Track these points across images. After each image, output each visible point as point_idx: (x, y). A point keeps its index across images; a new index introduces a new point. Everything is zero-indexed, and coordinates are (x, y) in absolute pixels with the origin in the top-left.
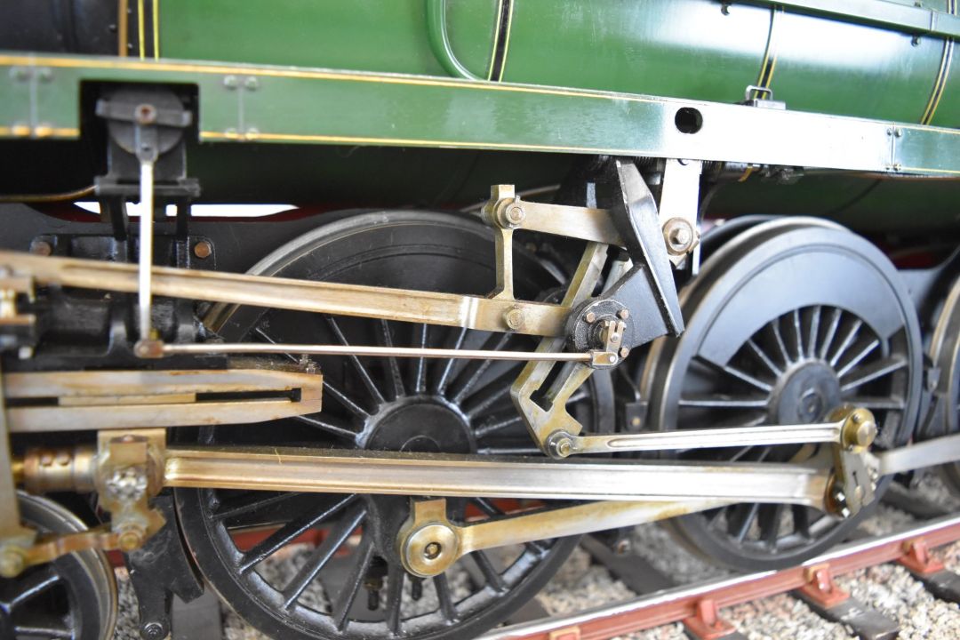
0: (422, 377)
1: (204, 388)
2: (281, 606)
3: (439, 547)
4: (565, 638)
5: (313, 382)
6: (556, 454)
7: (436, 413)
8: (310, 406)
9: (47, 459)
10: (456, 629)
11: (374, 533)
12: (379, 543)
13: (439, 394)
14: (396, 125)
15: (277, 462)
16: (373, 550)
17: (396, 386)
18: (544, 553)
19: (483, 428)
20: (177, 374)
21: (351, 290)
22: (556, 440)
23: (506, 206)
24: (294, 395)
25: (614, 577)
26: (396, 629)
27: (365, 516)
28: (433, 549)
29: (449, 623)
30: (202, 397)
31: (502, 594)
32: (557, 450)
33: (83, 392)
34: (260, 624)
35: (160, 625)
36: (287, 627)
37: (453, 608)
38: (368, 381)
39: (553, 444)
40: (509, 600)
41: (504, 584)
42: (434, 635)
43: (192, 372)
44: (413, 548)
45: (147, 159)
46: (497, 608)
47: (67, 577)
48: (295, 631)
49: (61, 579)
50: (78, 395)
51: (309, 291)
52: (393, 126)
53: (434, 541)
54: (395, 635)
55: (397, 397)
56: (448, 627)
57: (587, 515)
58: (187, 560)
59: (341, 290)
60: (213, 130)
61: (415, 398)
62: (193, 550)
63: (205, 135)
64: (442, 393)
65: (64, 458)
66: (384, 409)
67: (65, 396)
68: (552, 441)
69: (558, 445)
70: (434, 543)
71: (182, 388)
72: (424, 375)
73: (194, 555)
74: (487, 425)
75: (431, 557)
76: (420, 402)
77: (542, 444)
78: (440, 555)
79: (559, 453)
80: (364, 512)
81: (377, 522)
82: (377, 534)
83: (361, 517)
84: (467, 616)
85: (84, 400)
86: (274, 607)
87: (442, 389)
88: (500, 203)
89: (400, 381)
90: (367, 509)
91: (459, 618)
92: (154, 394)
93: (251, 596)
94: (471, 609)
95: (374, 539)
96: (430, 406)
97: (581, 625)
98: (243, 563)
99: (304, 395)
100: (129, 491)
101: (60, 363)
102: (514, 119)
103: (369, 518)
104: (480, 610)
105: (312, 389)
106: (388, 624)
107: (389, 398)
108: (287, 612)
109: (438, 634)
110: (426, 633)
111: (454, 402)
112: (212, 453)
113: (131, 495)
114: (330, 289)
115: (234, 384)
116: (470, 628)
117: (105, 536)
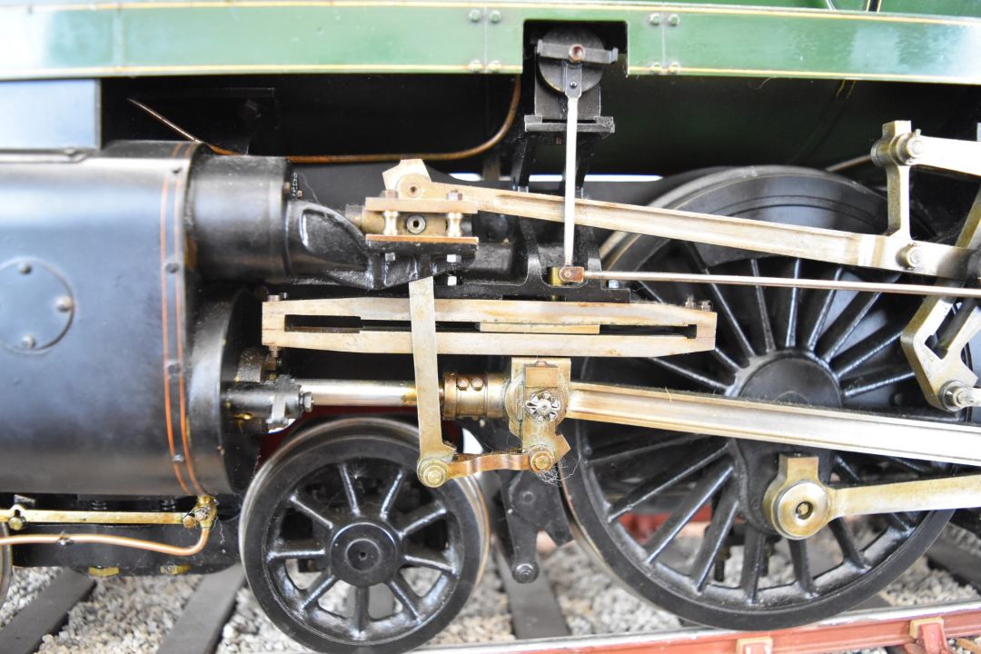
0: (792, 331)
1: (608, 321)
2: (644, 560)
3: (811, 507)
4: (928, 628)
5: (706, 320)
6: (952, 404)
7: (808, 369)
8: (705, 342)
9: (463, 383)
10: (816, 603)
11: (739, 491)
12: (745, 502)
13: (808, 350)
14: (804, 58)
15: (667, 400)
16: (737, 508)
17: (767, 340)
18: (909, 531)
19: (851, 389)
20: (585, 306)
21: (752, 225)
22: (953, 390)
23: (906, 141)
24: (689, 331)
25: (962, 582)
26: (755, 598)
27: (731, 472)
28: (804, 509)
29: (808, 596)
30: (606, 330)
31: (863, 571)
32: (955, 400)
33: (501, 319)
34: (626, 575)
35: (531, 567)
36: (649, 580)
37: (811, 580)
38: (739, 335)
39: (949, 393)
40: (872, 577)
41: (866, 561)
42: (792, 607)
43: (598, 305)
44: (784, 507)
45: (573, 96)
46: (858, 585)
47: (453, 510)
48: (657, 586)
49: (449, 514)
50: (496, 322)
51: (712, 225)
52: (802, 58)
53: (807, 500)
54: (753, 603)
55: (768, 350)
56: (807, 600)
57: (963, 488)
58: (561, 504)
59: (743, 224)
60: (639, 65)
61: (786, 352)
62: (569, 493)
63: (633, 69)
64: (812, 348)
65: (478, 383)
66: (755, 362)
67: (485, 322)
68: (948, 390)
69: (955, 396)
70: (805, 503)
71: (589, 320)
72: (794, 330)
73: (569, 498)
74: (856, 386)
75: (804, 517)
76: (790, 356)
77: (936, 393)
78: (813, 515)
79: (956, 403)
80: (731, 469)
81: (743, 481)
82: (743, 493)
83: (727, 473)
84: (826, 591)
85: (503, 327)
86: (638, 560)
87: (812, 345)
88: (898, 138)
89: (770, 334)
90: (734, 465)
91: (818, 592)
92: (563, 324)
93: (619, 545)
94: (830, 585)
95: (739, 497)
96: (801, 361)
97: (945, 616)
98: (612, 511)
99: (699, 332)
100: (545, 412)
101: (482, 291)
102: (916, 50)
103: (735, 475)
104: (839, 585)
105: (707, 326)
106: (745, 590)
107: (760, 351)
108: (651, 567)
109: (798, 606)
110: (783, 604)
111: (824, 360)
112: (608, 387)
113: (546, 417)
114: (733, 223)
115: (634, 318)
116: (830, 603)
117: (516, 457)
